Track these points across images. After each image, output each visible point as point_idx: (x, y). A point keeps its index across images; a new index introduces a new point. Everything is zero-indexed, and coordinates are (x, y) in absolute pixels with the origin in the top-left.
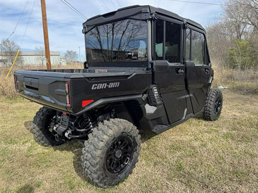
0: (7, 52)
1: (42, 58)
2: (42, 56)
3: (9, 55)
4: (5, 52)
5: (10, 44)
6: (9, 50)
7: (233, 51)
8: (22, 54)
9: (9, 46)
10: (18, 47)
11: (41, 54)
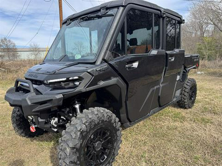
0: (5, 48)
1: (35, 53)
2: (35, 52)
3: (6, 51)
4: (3, 49)
5: (7, 42)
6: (6, 47)
7: (201, 46)
8: (18, 50)
9: (6, 43)
10: (14, 45)
11: (34, 50)
